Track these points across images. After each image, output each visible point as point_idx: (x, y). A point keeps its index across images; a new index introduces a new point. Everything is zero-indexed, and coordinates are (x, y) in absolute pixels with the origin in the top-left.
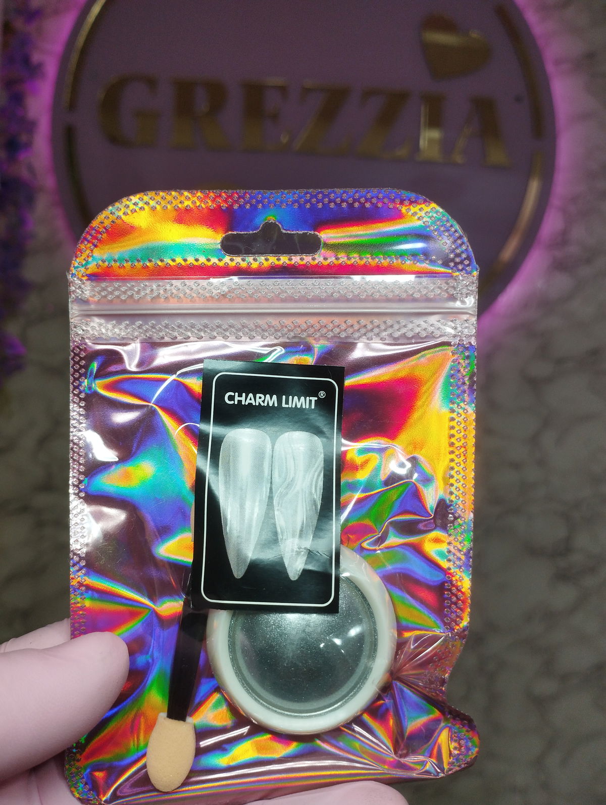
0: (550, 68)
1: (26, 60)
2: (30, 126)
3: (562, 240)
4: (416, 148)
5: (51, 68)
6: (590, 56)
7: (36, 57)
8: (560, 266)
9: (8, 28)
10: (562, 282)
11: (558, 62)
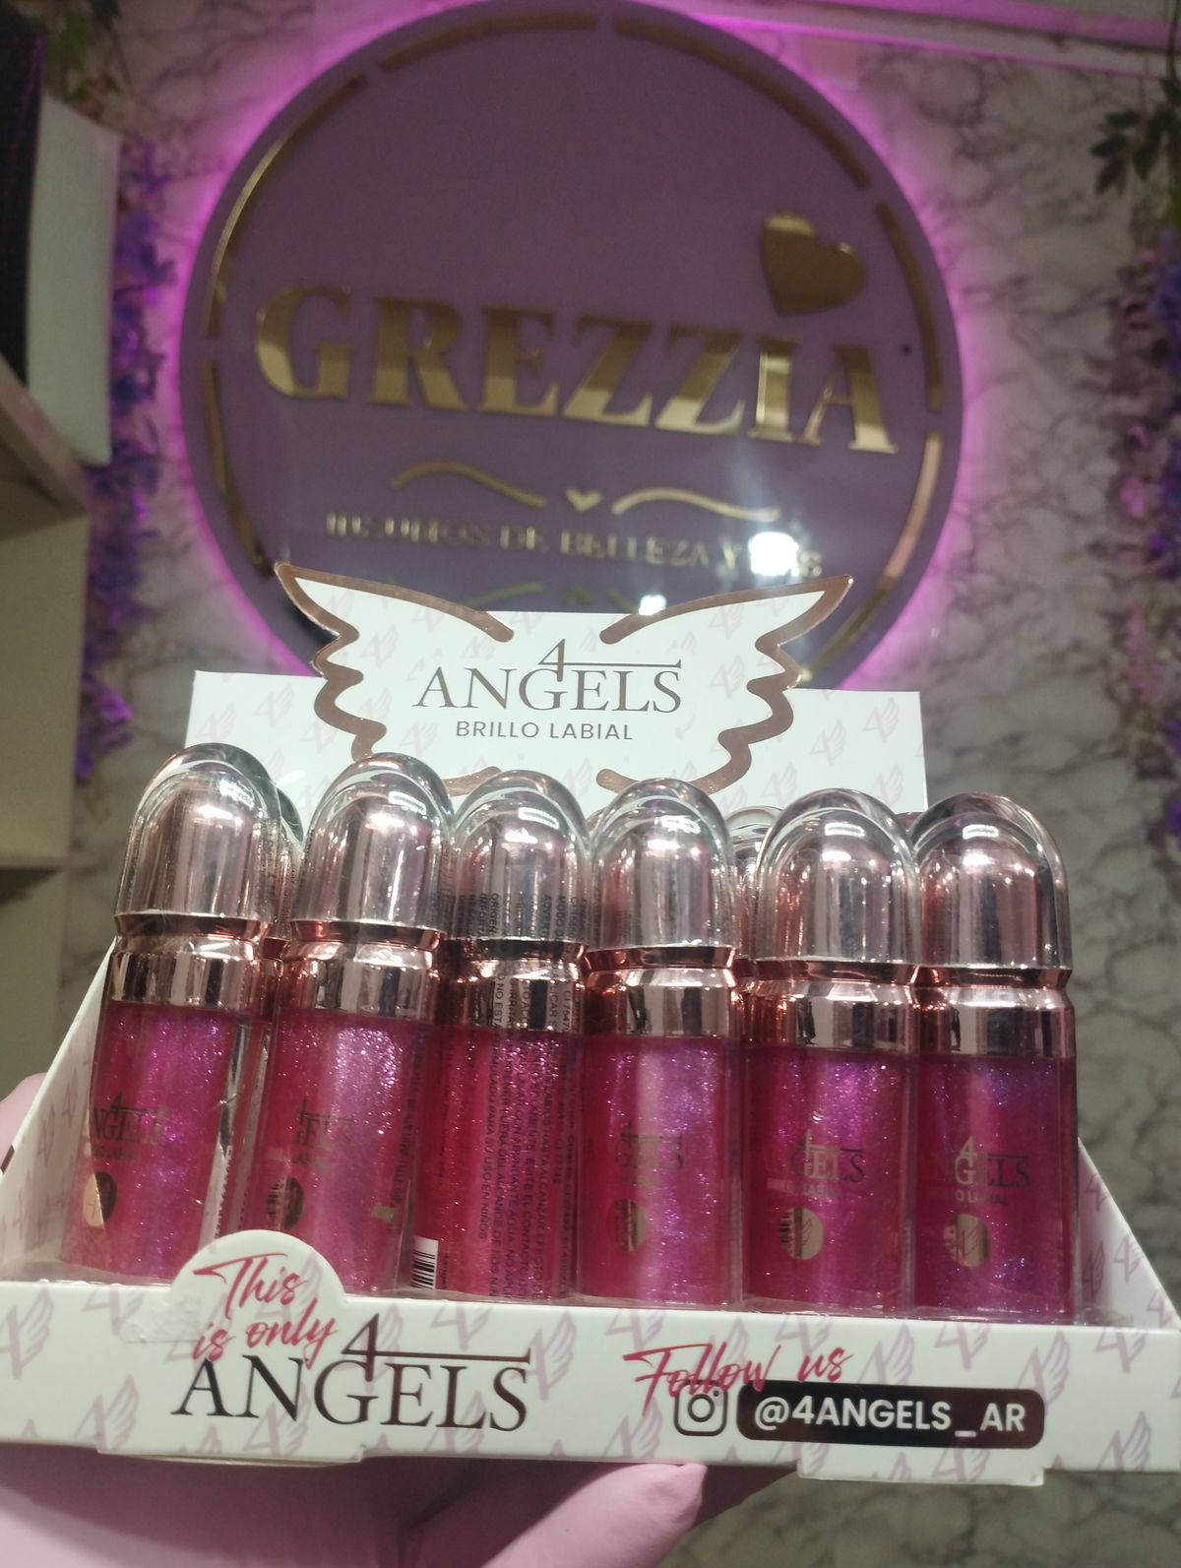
0: (955, 300)
1: (147, 255)
2: (153, 362)
3: (969, 563)
4: (750, 418)
5: (183, 269)
6: (1019, 282)
7: (164, 251)
8: (963, 605)
9: (122, 204)
10: (967, 630)
11: (967, 292)
